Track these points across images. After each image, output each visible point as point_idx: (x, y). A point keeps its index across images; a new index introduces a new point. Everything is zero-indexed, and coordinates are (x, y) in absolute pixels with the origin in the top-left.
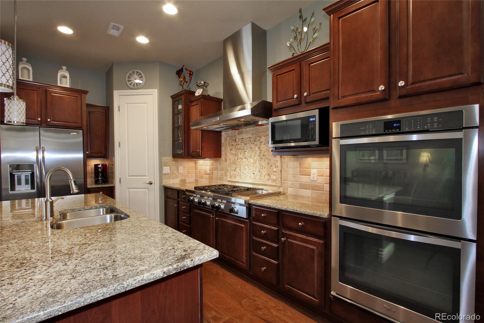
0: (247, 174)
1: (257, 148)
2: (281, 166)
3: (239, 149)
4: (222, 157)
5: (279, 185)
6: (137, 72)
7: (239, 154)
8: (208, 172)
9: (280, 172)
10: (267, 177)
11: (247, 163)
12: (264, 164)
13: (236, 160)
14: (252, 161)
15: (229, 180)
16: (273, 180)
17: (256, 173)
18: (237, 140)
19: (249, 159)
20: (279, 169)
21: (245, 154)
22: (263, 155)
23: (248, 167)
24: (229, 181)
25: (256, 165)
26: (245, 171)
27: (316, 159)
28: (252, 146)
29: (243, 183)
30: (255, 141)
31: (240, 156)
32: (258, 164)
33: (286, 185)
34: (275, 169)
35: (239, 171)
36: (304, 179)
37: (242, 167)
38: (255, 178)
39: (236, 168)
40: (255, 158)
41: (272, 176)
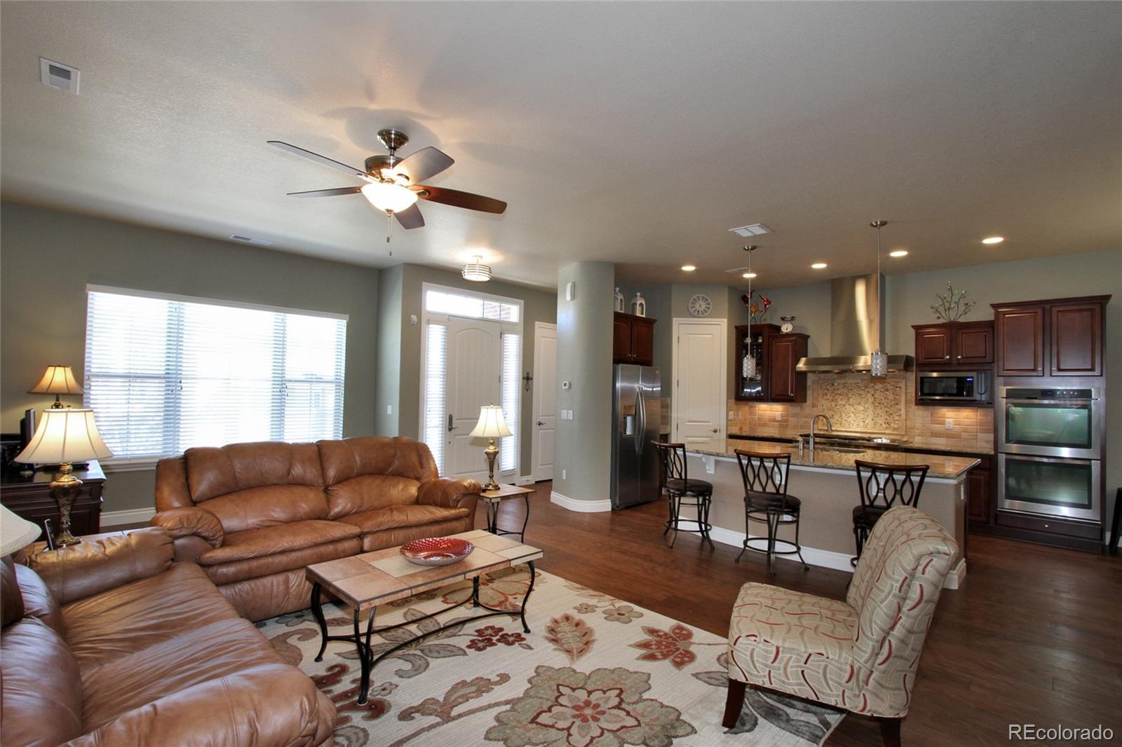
0: (852, 422)
1: (869, 395)
2: (906, 415)
3: (840, 395)
4: (808, 402)
5: (903, 433)
6: (703, 297)
7: (839, 400)
8: (779, 418)
9: (904, 422)
10: (884, 426)
11: (852, 410)
12: (879, 411)
13: (833, 405)
14: (862, 408)
15: (820, 428)
16: (894, 429)
17: (867, 421)
18: (836, 384)
19: (856, 406)
20: (903, 417)
21: (848, 400)
22: (879, 403)
23: (855, 415)
24: (819, 430)
25: (868, 413)
26: (850, 419)
27: (949, 410)
28: (862, 392)
29: (846, 431)
30: (866, 387)
31: (840, 402)
32: (870, 412)
33: (913, 434)
34: (897, 418)
35: (840, 419)
36: (937, 427)
37: (844, 414)
38: (866, 427)
39: (833, 416)
40: (866, 406)
41: (892, 425)
